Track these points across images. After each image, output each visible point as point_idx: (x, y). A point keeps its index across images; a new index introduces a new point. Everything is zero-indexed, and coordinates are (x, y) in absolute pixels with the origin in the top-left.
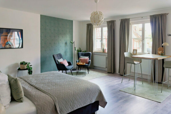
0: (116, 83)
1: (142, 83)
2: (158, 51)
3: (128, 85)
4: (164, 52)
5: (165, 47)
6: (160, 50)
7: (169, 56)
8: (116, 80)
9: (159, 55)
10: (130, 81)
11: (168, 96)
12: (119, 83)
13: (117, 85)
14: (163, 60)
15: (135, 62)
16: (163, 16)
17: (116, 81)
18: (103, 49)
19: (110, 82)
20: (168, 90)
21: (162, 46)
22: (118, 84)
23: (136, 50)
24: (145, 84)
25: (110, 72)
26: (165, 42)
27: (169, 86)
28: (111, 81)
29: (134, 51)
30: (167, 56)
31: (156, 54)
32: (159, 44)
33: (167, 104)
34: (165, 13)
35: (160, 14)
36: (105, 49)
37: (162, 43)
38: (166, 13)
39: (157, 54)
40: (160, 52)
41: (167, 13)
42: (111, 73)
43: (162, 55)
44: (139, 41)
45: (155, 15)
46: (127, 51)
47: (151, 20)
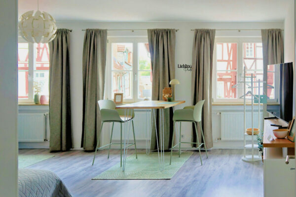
0: (81, 168)
1: (135, 158)
2: (163, 95)
3: (108, 166)
4: (173, 96)
5: (174, 87)
6: (166, 93)
7: (179, 101)
8: (77, 162)
9: (166, 100)
10: (110, 159)
11: (180, 167)
12: (86, 167)
13: (84, 172)
14: (171, 109)
15: (123, 119)
16: (170, 32)
17: (78, 164)
18: (36, 96)
19: (63, 169)
20: (180, 159)
21: (170, 86)
22: (86, 169)
23: (121, 95)
24: (141, 158)
25: (59, 149)
26: (174, 78)
27: (181, 152)
28: (67, 168)
29: (117, 96)
30: (177, 102)
31: (159, 100)
32: (164, 83)
33: (180, 179)
34: (172, 28)
35: (165, 30)
36: (42, 97)
37: (169, 81)
38: (174, 29)
39: (162, 100)
40: (167, 96)
41: (176, 29)
42: (61, 151)
43: (170, 100)
44: (118, 75)
45: (156, 29)
46: (101, 96)
47: (150, 37)
